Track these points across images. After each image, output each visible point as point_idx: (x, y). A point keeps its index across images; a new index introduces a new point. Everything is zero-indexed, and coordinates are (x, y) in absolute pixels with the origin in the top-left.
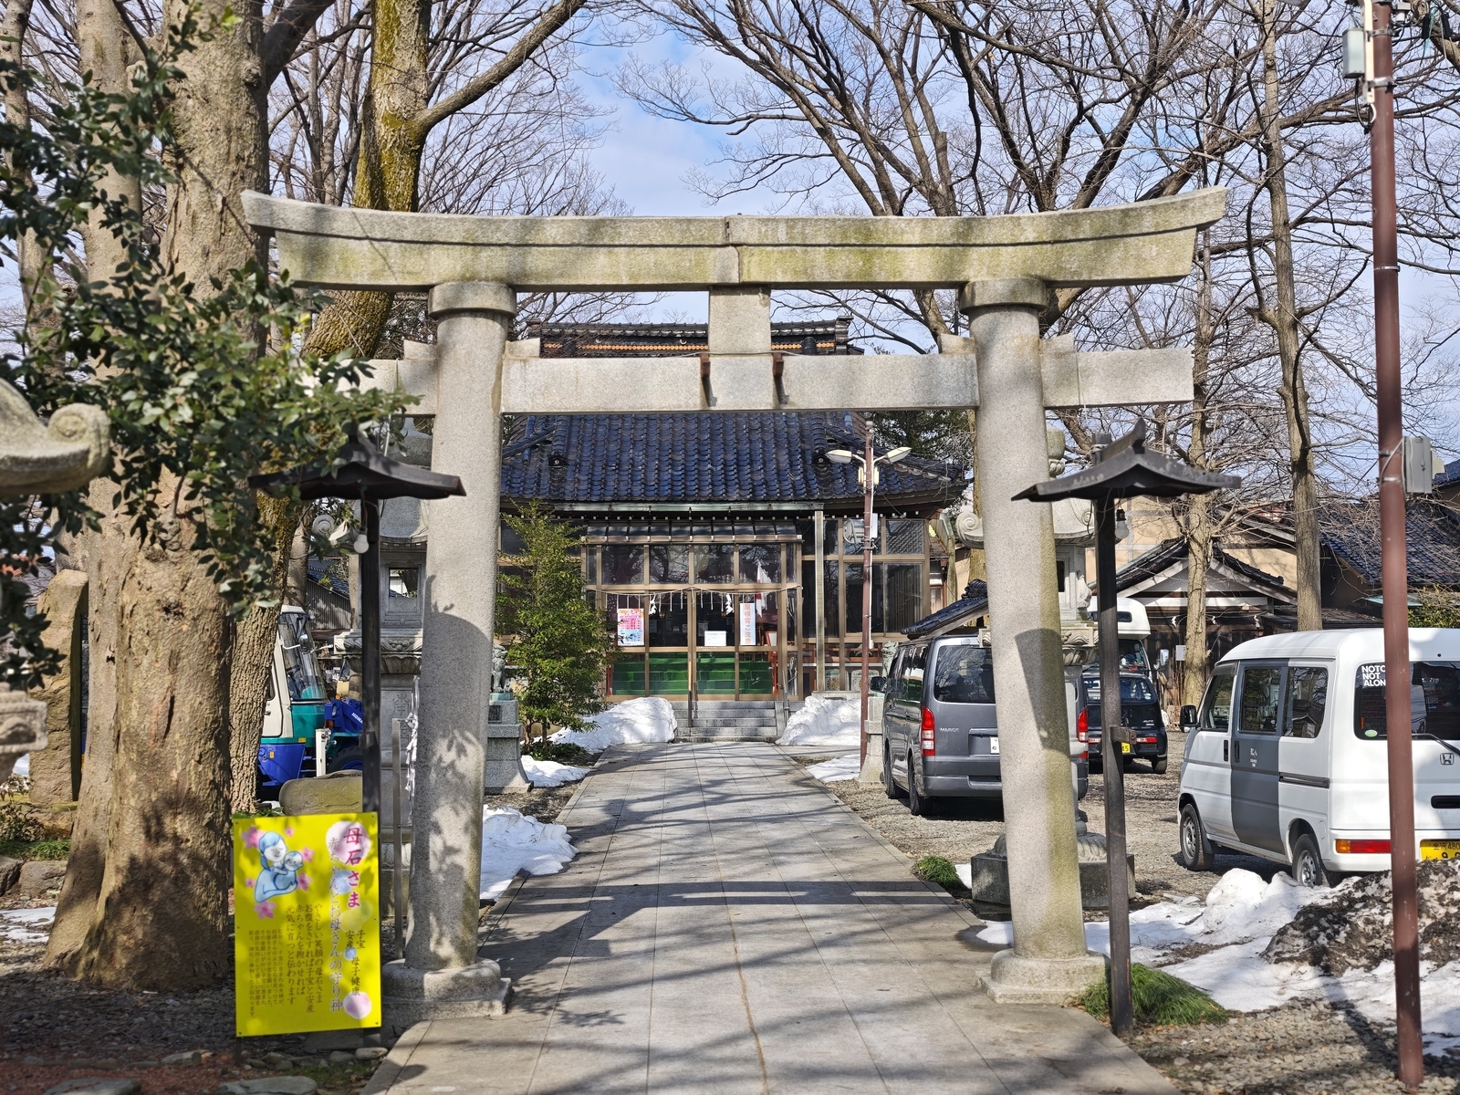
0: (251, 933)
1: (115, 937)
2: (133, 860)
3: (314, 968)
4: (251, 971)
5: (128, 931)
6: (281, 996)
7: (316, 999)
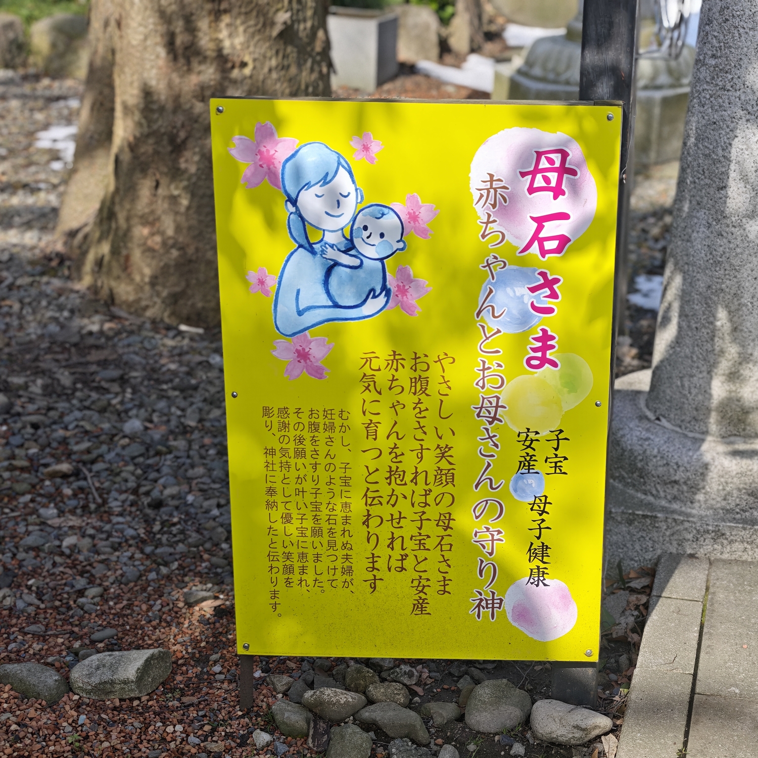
0: (267, 411)
1: (129, 230)
2: (147, 93)
3: (432, 512)
4: (270, 505)
5: (150, 220)
6: (349, 571)
7: (435, 586)
